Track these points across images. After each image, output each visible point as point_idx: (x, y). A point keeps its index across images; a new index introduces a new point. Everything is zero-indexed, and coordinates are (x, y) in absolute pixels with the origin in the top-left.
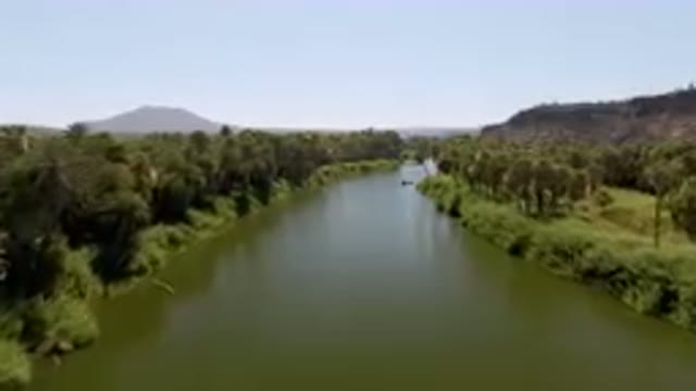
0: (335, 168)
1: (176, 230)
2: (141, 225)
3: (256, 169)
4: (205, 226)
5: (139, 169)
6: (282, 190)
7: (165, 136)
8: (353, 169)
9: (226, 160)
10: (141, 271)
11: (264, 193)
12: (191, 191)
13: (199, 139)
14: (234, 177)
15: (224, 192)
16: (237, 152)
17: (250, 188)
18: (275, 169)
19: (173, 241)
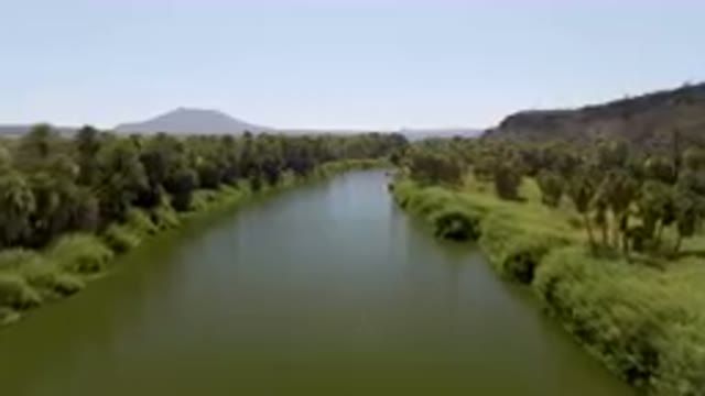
0: (337, 164)
1: (213, 193)
2: (194, 187)
3: (267, 162)
4: (229, 194)
5: (192, 157)
6: (288, 177)
7: (203, 138)
8: (355, 165)
9: (245, 155)
10: (194, 209)
11: (273, 178)
12: (222, 172)
13: (228, 140)
14: (251, 165)
15: (245, 175)
16: (254, 149)
17: (263, 174)
18: (283, 162)
19: (210, 199)
